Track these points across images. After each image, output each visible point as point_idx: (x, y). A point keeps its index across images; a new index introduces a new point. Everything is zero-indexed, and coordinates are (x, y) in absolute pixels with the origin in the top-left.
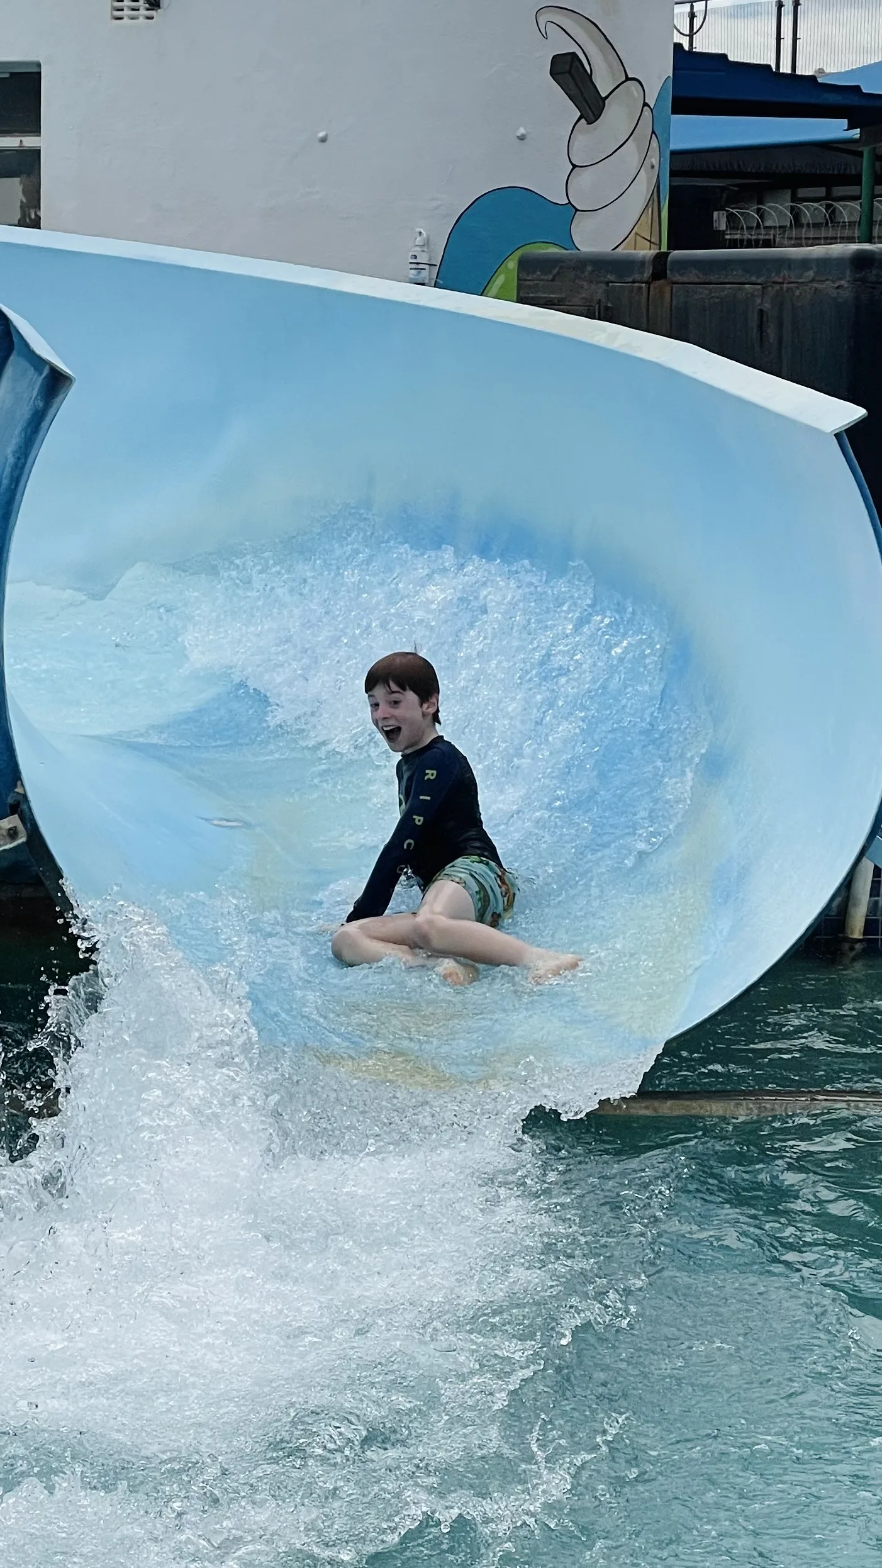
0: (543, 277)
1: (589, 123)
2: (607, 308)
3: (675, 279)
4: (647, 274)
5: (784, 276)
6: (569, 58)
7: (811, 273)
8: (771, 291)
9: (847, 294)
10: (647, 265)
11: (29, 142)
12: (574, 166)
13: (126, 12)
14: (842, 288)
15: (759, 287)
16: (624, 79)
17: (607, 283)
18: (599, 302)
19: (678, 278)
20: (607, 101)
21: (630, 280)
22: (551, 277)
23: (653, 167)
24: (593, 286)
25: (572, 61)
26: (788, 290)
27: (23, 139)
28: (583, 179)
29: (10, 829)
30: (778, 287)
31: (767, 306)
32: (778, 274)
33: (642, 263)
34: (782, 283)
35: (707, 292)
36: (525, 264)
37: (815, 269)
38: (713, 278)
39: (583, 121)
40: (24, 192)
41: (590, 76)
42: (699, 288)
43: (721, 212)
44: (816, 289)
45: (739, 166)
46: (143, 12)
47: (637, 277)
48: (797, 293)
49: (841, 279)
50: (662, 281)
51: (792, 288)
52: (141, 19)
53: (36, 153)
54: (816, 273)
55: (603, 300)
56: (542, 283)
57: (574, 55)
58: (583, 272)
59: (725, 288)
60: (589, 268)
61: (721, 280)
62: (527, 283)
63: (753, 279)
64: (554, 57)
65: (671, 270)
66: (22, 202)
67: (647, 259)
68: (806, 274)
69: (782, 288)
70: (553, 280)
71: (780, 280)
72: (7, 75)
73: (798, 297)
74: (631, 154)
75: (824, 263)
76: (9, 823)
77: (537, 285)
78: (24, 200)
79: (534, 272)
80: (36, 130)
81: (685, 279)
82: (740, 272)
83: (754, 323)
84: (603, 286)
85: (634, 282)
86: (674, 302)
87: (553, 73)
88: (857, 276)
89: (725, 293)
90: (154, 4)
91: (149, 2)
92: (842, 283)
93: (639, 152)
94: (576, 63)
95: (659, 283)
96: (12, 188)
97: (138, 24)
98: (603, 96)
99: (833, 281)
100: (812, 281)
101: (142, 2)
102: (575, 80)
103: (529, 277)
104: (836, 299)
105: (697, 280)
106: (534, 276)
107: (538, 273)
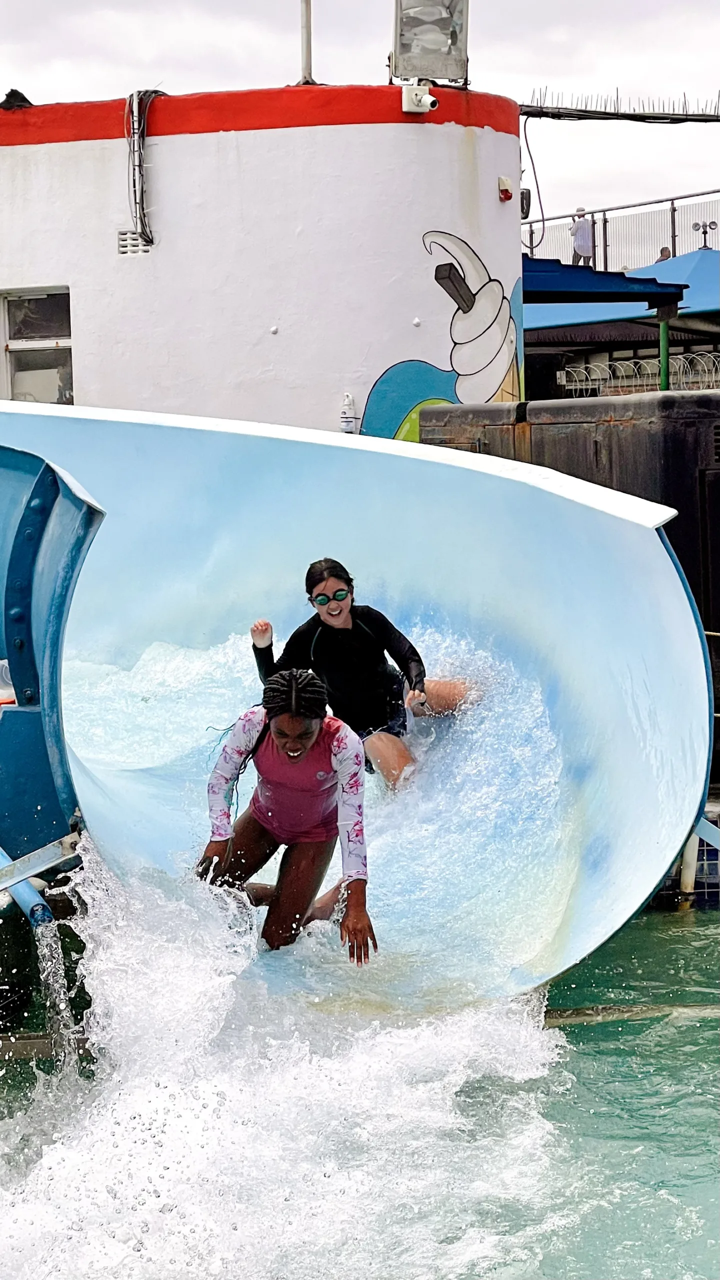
0: (438, 424)
1: (464, 313)
2: (485, 444)
3: (532, 421)
4: (513, 418)
5: (611, 417)
6: (448, 268)
7: (630, 413)
8: (602, 428)
9: (657, 427)
10: (512, 413)
11: (63, 343)
12: (456, 344)
13: (129, 248)
14: (654, 423)
15: (594, 424)
16: (488, 280)
17: (484, 426)
18: (479, 440)
19: (535, 420)
20: (476, 297)
21: (501, 423)
22: (443, 424)
23: (512, 342)
24: (474, 429)
25: (450, 270)
26: (614, 426)
27: (58, 341)
28: (462, 353)
29: (72, 843)
30: (606, 424)
31: (599, 438)
32: (607, 413)
33: (509, 411)
34: (610, 421)
35: (556, 429)
36: (425, 416)
37: (633, 409)
38: (561, 420)
40: (61, 379)
41: (464, 280)
42: (552, 427)
43: (562, 372)
44: (634, 425)
45: (571, 337)
46: (141, 247)
47: (505, 421)
48: (621, 428)
49: (652, 417)
50: (524, 423)
51: (617, 425)
52: (140, 253)
53: (69, 350)
54: (634, 414)
55: (482, 438)
56: (437, 428)
57: (451, 265)
58: (466, 420)
59: (569, 427)
60: (471, 416)
61: (567, 420)
62: (427, 428)
63: (589, 419)
64: (438, 267)
65: (529, 415)
66: (59, 386)
67: (512, 409)
68: (627, 414)
69: (610, 425)
70: (445, 426)
71: (609, 419)
72: (46, 296)
73: (622, 431)
74: (496, 332)
75: (639, 406)
76: (71, 838)
77: (434, 430)
78: (61, 385)
79: (431, 421)
80: (68, 335)
81: (540, 421)
82: (579, 415)
83: (591, 452)
84: (481, 429)
85: (503, 425)
86: (533, 438)
87: (437, 278)
88: (663, 414)
89: (569, 430)
90: (149, 241)
91: (146, 241)
92: (653, 419)
93: (502, 332)
94: (454, 270)
95: (521, 424)
96: (52, 377)
97: (139, 256)
98: (474, 293)
99: (646, 418)
100: (631, 419)
101: (140, 241)
102: (452, 282)
103: (428, 424)
104: (649, 431)
105: (549, 422)
106: (431, 424)
107: (434, 421)
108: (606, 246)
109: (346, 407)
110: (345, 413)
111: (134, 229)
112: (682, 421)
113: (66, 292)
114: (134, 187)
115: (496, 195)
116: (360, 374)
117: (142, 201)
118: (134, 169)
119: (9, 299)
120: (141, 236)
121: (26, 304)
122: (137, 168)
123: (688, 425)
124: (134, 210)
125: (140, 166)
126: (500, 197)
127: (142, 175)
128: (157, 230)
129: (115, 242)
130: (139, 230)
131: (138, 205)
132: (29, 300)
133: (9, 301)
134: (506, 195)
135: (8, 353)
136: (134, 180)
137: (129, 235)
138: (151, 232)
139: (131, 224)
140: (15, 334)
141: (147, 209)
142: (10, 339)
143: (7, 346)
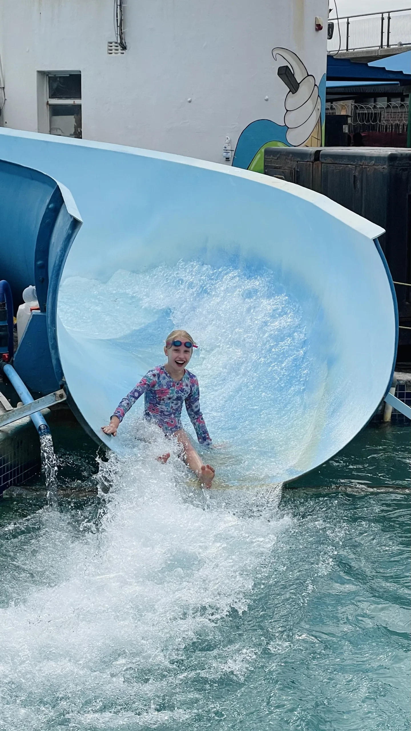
0: (273, 158)
1: (293, 93)
2: (297, 171)
3: (322, 161)
4: (312, 159)
5: (363, 163)
6: (285, 68)
7: (373, 162)
8: (358, 169)
9: (386, 171)
11: (77, 102)
12: (287, 111)
13: (113, 51)
14: (384, 168)
15: (354, 166)
16: (307, 75)
17: (297, 162)
19: (324, 161)
20: (300, 85)
21: (306, 161)
22: (276, 158)
23: (318, 109)
24: (292, 162)
25: (286, 69)
26: (365, 168)
27: (75, 101)
28: (291, 116)
29: (60, 394)
30: (361, 167)
31: (357, 174)
32: (361, 161)
33: (311, 154)
34: (363, 165)
35: (335, 167)
36: (268, 152)
37: (374, 160)
38: (336, 162)
39: (291, 93)
40: (76, 122)
41: (293, 75)
42: (332, 165)
43: (346, 125)
44: (375, 168)
46: (120, 51)
47: (309, 160)
48: (368, 169)
49: (384, 165)
50: (318, 162)
52: (119, 54)
53: (80, 106)
54: (375, 162)
55: (296, 168)
56: (273, 160)
57: (287, 67)
58: (288, 156)
60: (291, 155)
61: (340, 163)
62: (267, 160)
63: (352, 163)
64: (279, 68)
65: (321, 158)
66: (75, 125)
67: (312, 153)
68: (372, 162)
70: (277, 159)
71: (362, 164)
72: (68, 75)
73: (369, 171)
74: (310, 105)
75: (378, 159)
76: (60, 392)
77: (271, 161)
78: (76, 124)
80: (80, 97)
81: (326, 162)
82: (347, 160)
83: (352, 181)
84: (296, 163)
85: (307, 162)
86: (322, 170)
87: (279, 74)
88: (391, 164)
89: (341, 167)
90: (124, 48)
91: (122, 47)
92: (385, 166)
93: (313, 104)
94: (288, 69)
95: (316, 162)
96: (71, 119)
97: (118, 56)
98: (299, 82)
99: (382, 166)
100: (374, 165)
101: (119, 48)
102: (287, 77)
103: (268, 157)
104: (382, 172)
105: (331, 162)
106: (270, 157)
107: (272, 156)
108: (388, 32)
109: (227, 144)
110: (226, 148)
111: (116, 41)
112: (401, 168)
113: (79, 73)
114: (117, 17)
115: (313, 27)
116: (235, 126)
117: (121, 25)
118: (117, 7)
119: (50, 76)
120: (120, 45)
121: (58, 79)
122: (119, 7)
123: (403, 170)
124: (116, 30)
125: (120, 5)
126: (316, 28)
127: (121, 11)
128: (128, 41)
129: (106, 47)
130: (119, 42)
131: (118, 28)
132: (60, 77)
133: (49, 77)
134: (319, 27)
135: (48, 106)
136: (117, 13)
137: (113, 44)
138: (125, 42)
139: (114, 38)
140: (52, 95)
141: (124, 29)
142: (49, 98)
143: (48, 102)
